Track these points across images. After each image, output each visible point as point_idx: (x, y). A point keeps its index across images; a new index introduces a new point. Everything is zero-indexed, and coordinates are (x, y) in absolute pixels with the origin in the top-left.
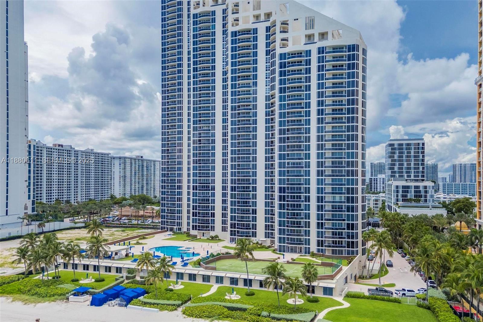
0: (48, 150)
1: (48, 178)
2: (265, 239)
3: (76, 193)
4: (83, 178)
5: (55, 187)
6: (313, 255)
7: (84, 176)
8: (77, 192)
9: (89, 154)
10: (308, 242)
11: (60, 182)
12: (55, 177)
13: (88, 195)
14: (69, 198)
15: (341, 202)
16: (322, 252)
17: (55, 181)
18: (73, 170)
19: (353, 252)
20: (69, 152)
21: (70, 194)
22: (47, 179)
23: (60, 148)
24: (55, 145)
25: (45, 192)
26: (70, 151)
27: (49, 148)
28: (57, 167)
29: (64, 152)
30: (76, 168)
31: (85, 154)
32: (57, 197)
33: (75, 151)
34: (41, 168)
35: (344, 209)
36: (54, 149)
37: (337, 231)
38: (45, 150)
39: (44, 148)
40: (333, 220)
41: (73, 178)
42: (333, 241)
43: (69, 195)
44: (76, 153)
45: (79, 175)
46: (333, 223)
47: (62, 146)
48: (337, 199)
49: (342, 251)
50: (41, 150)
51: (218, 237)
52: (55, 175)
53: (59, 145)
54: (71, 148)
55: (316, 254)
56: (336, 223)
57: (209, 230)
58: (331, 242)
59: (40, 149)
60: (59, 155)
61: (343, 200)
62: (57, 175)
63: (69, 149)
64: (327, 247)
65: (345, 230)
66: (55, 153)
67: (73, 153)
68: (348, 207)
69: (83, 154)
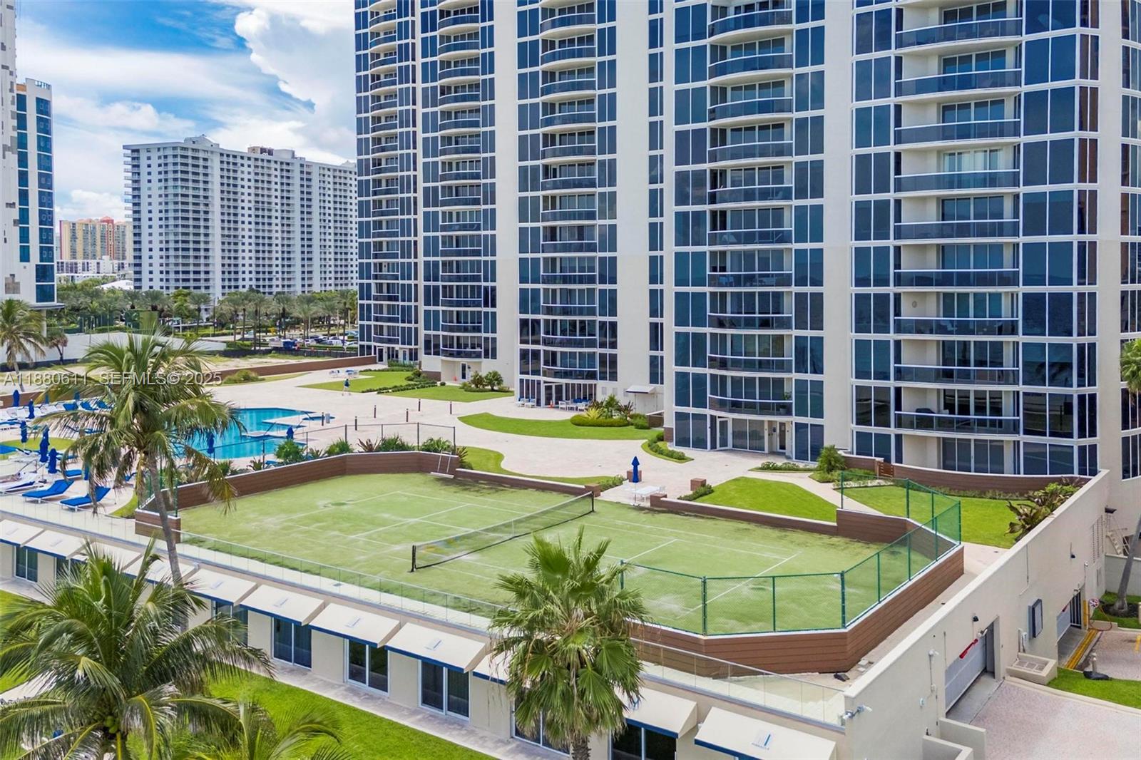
0: (225, 159)
1: (226, 232)
2: (649, 388)
3: (306, 276)
4: (328, 237)
5: (247, 257)
6: (833, 467)
7: (332, 231)
8: (310, 272)
9: (342, 174)
10: (813, 400)
11: (262, 244)
12: (246, 230)
13: (343, 281)
14: (289, 286)
15: (992, 180)
16: (883, 450)
17: (246, 240)
18: (296, 215)
19: (1061, 460)
20: (285, 167)
21: (290, 276)
22: (223, 236)
23: (265, 156)
24: (253, 150)
25: (218, 269)
26: (288, 164)
27: (228, 156)
28: (252, 205)
29: (273, 165)
30: (305, 210)
31: (331, 173)
32: (254, 283)
33: (302, 166)
34: (207, 205)
35: (1008, 219)
36: (249, 159)
37: (972, 338)
38: (217, 159)
39: (212, 152)
40: (945, 280)
41: (298, 236)
42: (948, 395)
43: (289, 279)
44: (305, 169)
45: (316, 229)
46: (948, 296)
47: (270, 152)
48: (973, 164)
49: (998, 449)
50: (205, 160)
51: (499, 381)
52: (246, 226)
53: (263, 151)
54: (293, 156)
55: (847, 464)
56: (963, 297)
57: (478, 355)
58: (933, 403)
59: (201, 155)
60: (257, 174)
61: (1003, 164)
62: (253, 226)
63: (287, 158)
64: (911, 426)
65: (1013, 331)
66: (246, 169)
67: (297, 169)
68: (1034, 206)
69: (327, 172)
